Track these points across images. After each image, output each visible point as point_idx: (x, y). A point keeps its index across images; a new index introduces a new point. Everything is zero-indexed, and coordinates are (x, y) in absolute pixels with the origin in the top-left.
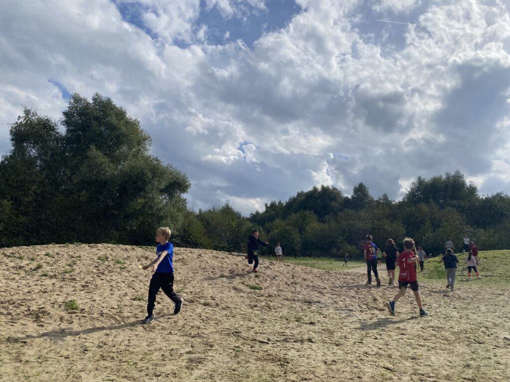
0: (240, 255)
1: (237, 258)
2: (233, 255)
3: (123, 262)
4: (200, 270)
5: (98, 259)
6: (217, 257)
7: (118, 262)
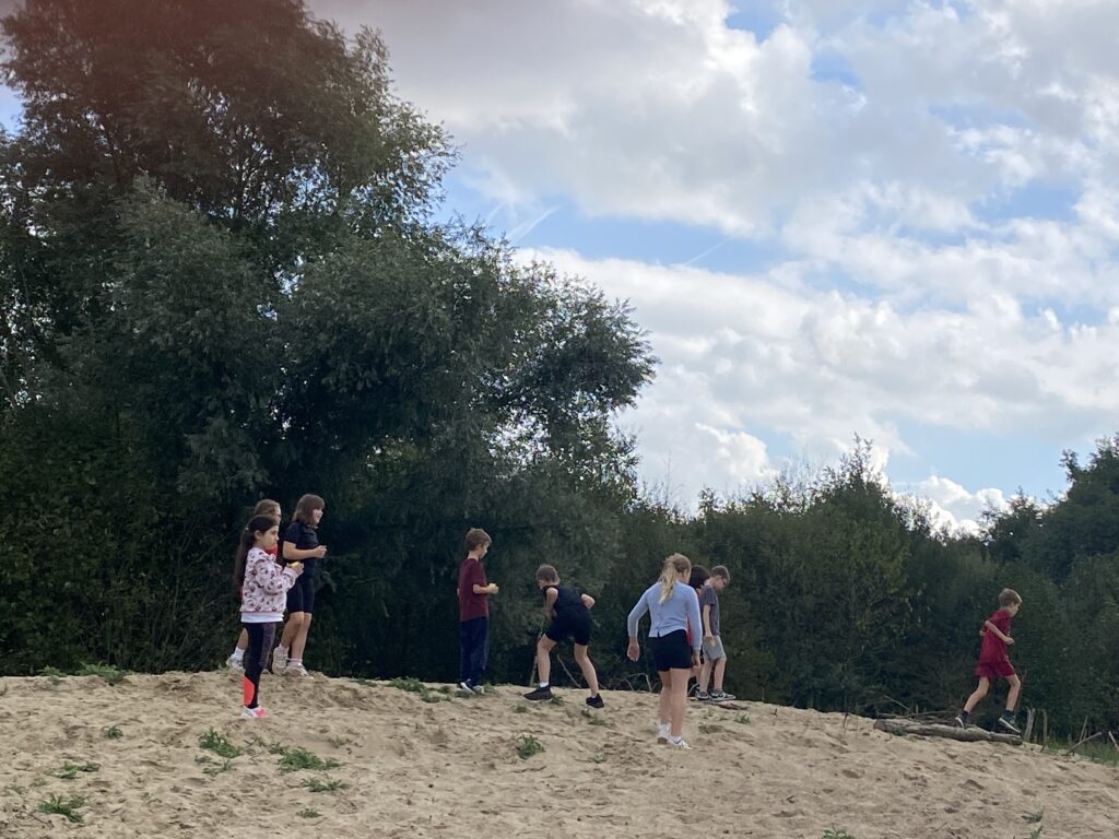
0: (933, 733)
1: (918, 745)
2: (898, 733)
3: (323, 757)
4: (717, 804)
5: (204, 746)
6: (809, 743)
7: (303, 761)
